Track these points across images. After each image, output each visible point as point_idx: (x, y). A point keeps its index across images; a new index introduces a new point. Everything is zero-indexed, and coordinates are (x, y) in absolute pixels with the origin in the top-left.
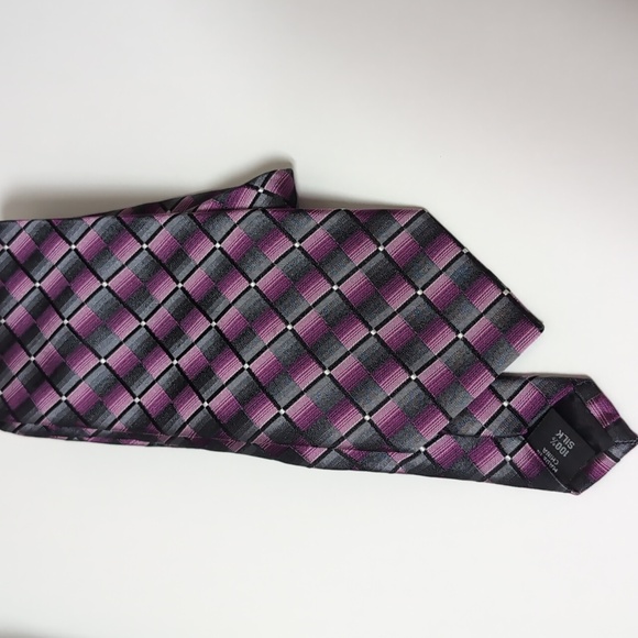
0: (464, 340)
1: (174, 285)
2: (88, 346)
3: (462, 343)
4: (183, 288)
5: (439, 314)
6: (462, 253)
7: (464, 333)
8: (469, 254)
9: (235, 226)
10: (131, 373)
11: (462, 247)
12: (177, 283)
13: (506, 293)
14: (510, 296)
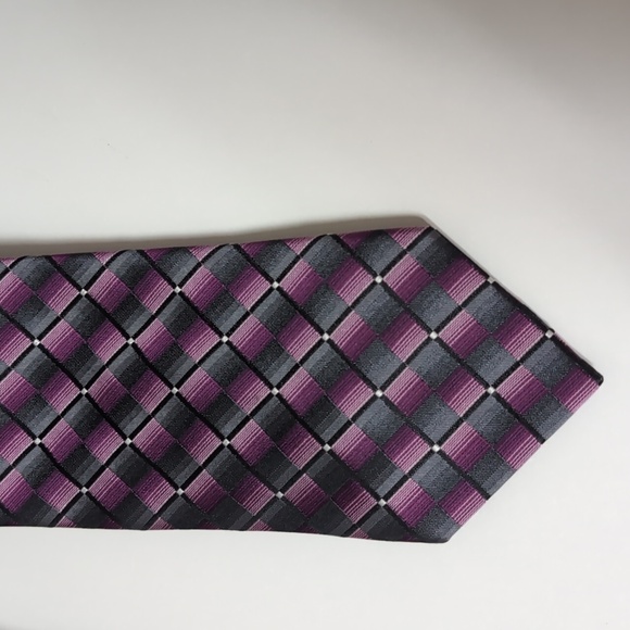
0: (497, 396)
1: (123, 341)
2: (19, 422)
3: (494, 400)
4: (134, 345)
5: (462, 363)
6: (487, 284)
7: (495, 386)
8: (496, 285)
9: (199, 265)
10: (72, 456)
11: (486, 275)
12: (128, 338)
13: (549, 335)
14: (555, 339)
